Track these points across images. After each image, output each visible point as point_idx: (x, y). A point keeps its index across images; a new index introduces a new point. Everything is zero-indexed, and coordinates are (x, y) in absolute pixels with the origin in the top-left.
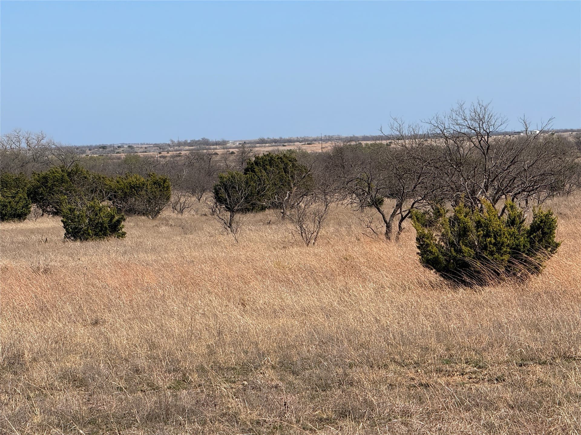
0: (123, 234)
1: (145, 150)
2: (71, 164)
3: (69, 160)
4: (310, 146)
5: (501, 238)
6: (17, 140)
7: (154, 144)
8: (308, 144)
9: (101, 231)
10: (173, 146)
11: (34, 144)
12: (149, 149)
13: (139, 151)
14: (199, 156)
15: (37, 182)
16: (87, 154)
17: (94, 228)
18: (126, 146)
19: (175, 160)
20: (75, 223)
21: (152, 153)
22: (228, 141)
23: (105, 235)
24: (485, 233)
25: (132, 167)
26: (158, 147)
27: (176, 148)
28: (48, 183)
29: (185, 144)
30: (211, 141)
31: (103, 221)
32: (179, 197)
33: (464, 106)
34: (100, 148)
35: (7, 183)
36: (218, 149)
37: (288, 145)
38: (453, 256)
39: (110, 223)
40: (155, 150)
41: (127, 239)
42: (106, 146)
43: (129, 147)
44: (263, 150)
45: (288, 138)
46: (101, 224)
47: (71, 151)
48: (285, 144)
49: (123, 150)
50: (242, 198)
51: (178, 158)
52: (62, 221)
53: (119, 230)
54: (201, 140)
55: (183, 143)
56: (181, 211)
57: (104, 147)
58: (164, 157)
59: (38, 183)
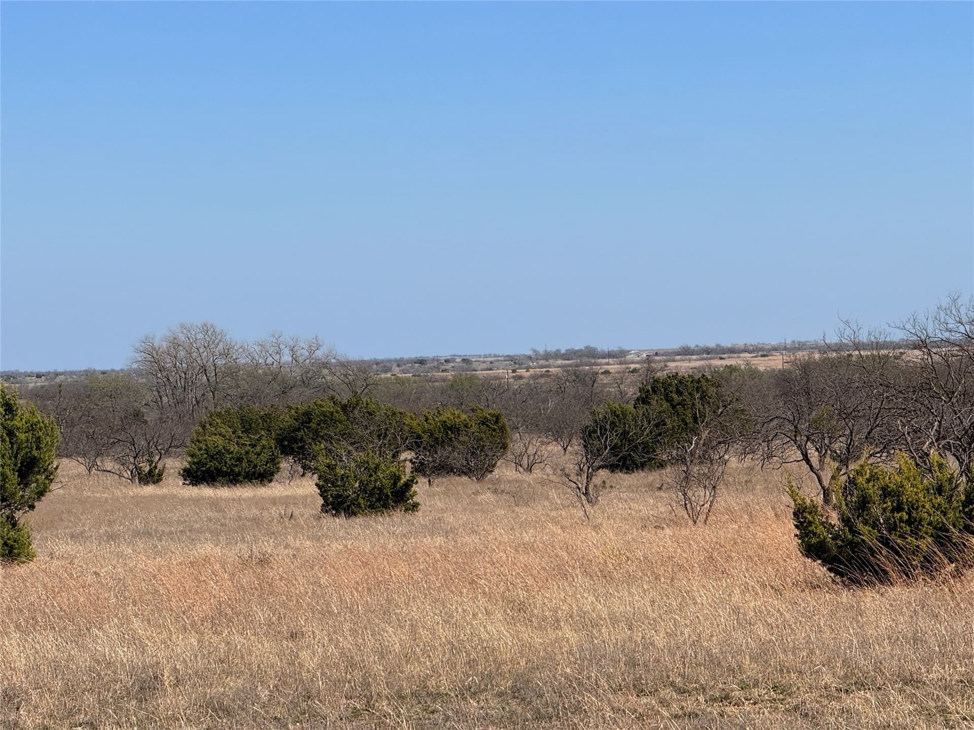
0: (414, 506)
1: (489, 366)
2: (362, 389)
3: (359, 383)
4: (766, 358)
5: (917, 513)
6: (276, 351)
7: (507, 356)
8: (762, 356)
9: (378, 500)
10: (537, 359)
11: (304, 357)
12: (496, 364)
13: (480, 368)
14: (577, 377)
15: (295, 421)
16: (394, 373)
17: (368, 497)
18: (459, 360)
19: (537, 383)
20: (338, 488)
21: (501, 371)
22: (629, 351)
23: (386, 506)
24: (895, 504)
25: (464, 396)
26: (512, 361)
27: (541, 362)
28: (312, 423)
29: (557, 355)
30: (599, 350)
31: (382, 485)
32: (527, 445)
33: (960, 302)
34: (416, 363)
35: (251, 422)
36: (612, 365)
37: (730, 358)
38: (848, 540)
39: (393, 489)
40: (506, 365)
41: (419, 514)
42: (423, 360)
43: (464, 360)
44: (684, 367)
45: (729, 346)
46: (380, 489)
47: (363, 368)
48: (724, 356)
49: (453, 367)
50: (606, 448)
51: (542, 381)
52: (317, 485)
53: (409, 500)
54: (583, 349)
55: (553, 355)
56: (529, 469)
57: (422, 362)
58: (520, 377)
59: (296, 423)
